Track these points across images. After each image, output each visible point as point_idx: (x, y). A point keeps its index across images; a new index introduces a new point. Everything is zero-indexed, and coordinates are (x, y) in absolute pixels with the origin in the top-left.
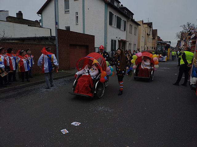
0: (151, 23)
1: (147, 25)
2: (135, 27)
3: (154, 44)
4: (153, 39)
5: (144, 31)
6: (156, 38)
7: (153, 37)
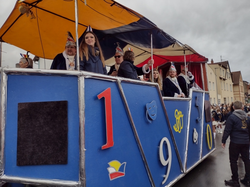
0: (227, 63)
1: (218, 65)
3: (238, 93)
4: (234, 85)
5: (213, 74)
6: (240, 84)
7: (233, 82)
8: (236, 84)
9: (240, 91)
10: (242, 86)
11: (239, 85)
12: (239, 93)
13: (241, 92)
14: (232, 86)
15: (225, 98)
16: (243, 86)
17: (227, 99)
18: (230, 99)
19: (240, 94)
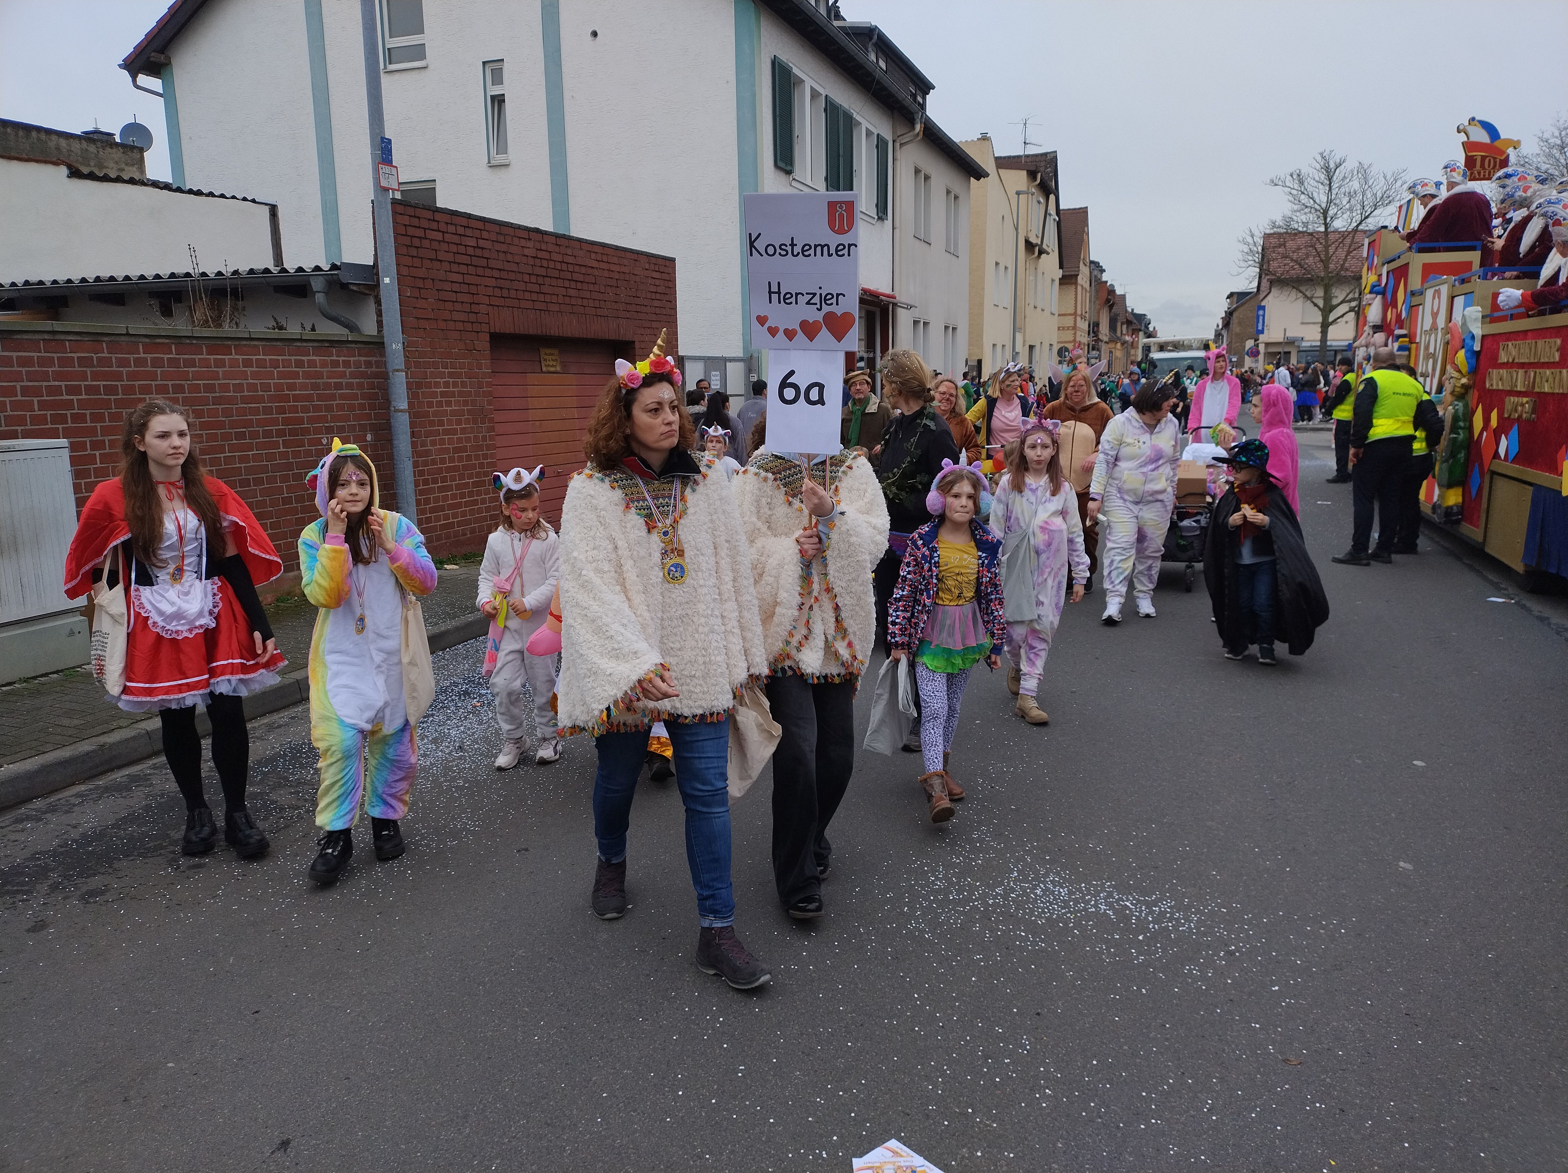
0: (1051, 161)
2: (948, 192)
3: (1069, 321)
4: (1062, 281)
5: (1009, 222)
6: (1079, 278)
7: (1061, 267)
8: (1068, 280)
9: (1079, 312)
10: (1084, 284)
11: (1076, 284)
12: (1071, 324)
13: (1083, 317)
14: (1057, 282)
15: (1031, 347)
16: (1087, 286)
17: (1037, 351)
18: (1046, 347)
19: (1074, 328)
